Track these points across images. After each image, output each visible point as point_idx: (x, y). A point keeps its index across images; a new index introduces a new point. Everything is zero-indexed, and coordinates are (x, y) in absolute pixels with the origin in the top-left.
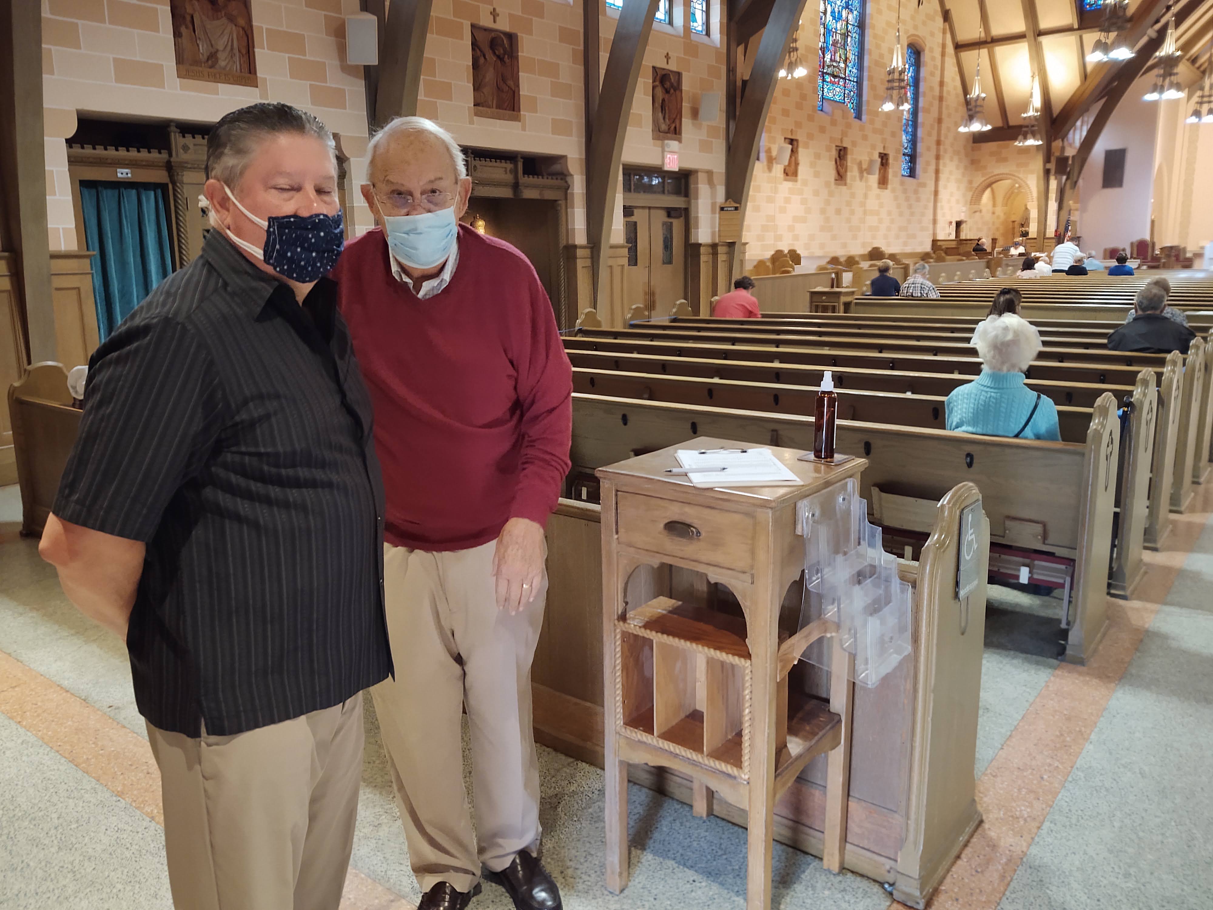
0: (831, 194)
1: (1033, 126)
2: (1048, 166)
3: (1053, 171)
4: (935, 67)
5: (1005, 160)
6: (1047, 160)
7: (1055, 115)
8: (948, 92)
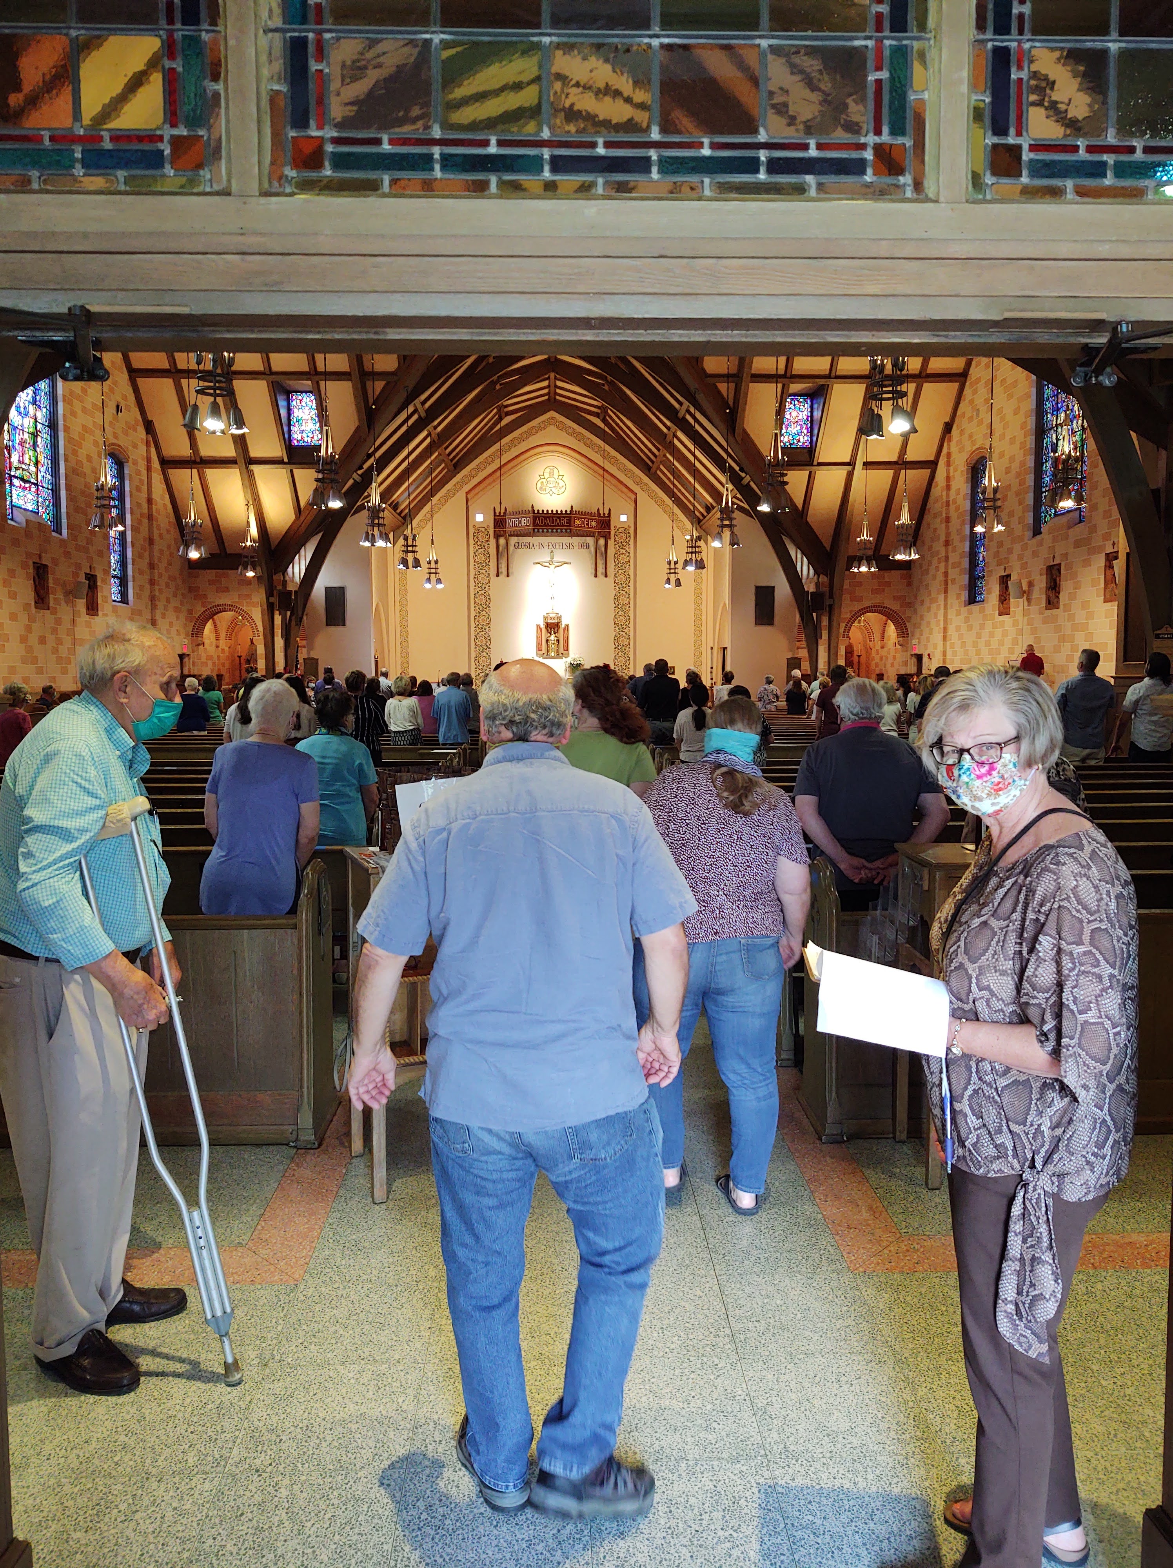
0: (32, 619)
1: (252, 557)
2: (272, 600)
3: (276, 606)
4: (141, 481)
5: (227, 590)
6: (269, 594)
7: (273, 547)
8: (158, 511)
